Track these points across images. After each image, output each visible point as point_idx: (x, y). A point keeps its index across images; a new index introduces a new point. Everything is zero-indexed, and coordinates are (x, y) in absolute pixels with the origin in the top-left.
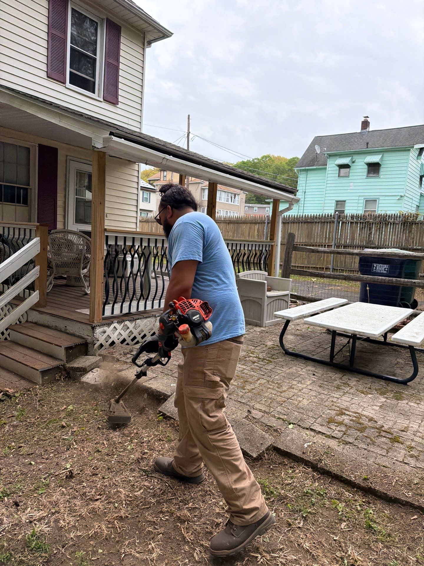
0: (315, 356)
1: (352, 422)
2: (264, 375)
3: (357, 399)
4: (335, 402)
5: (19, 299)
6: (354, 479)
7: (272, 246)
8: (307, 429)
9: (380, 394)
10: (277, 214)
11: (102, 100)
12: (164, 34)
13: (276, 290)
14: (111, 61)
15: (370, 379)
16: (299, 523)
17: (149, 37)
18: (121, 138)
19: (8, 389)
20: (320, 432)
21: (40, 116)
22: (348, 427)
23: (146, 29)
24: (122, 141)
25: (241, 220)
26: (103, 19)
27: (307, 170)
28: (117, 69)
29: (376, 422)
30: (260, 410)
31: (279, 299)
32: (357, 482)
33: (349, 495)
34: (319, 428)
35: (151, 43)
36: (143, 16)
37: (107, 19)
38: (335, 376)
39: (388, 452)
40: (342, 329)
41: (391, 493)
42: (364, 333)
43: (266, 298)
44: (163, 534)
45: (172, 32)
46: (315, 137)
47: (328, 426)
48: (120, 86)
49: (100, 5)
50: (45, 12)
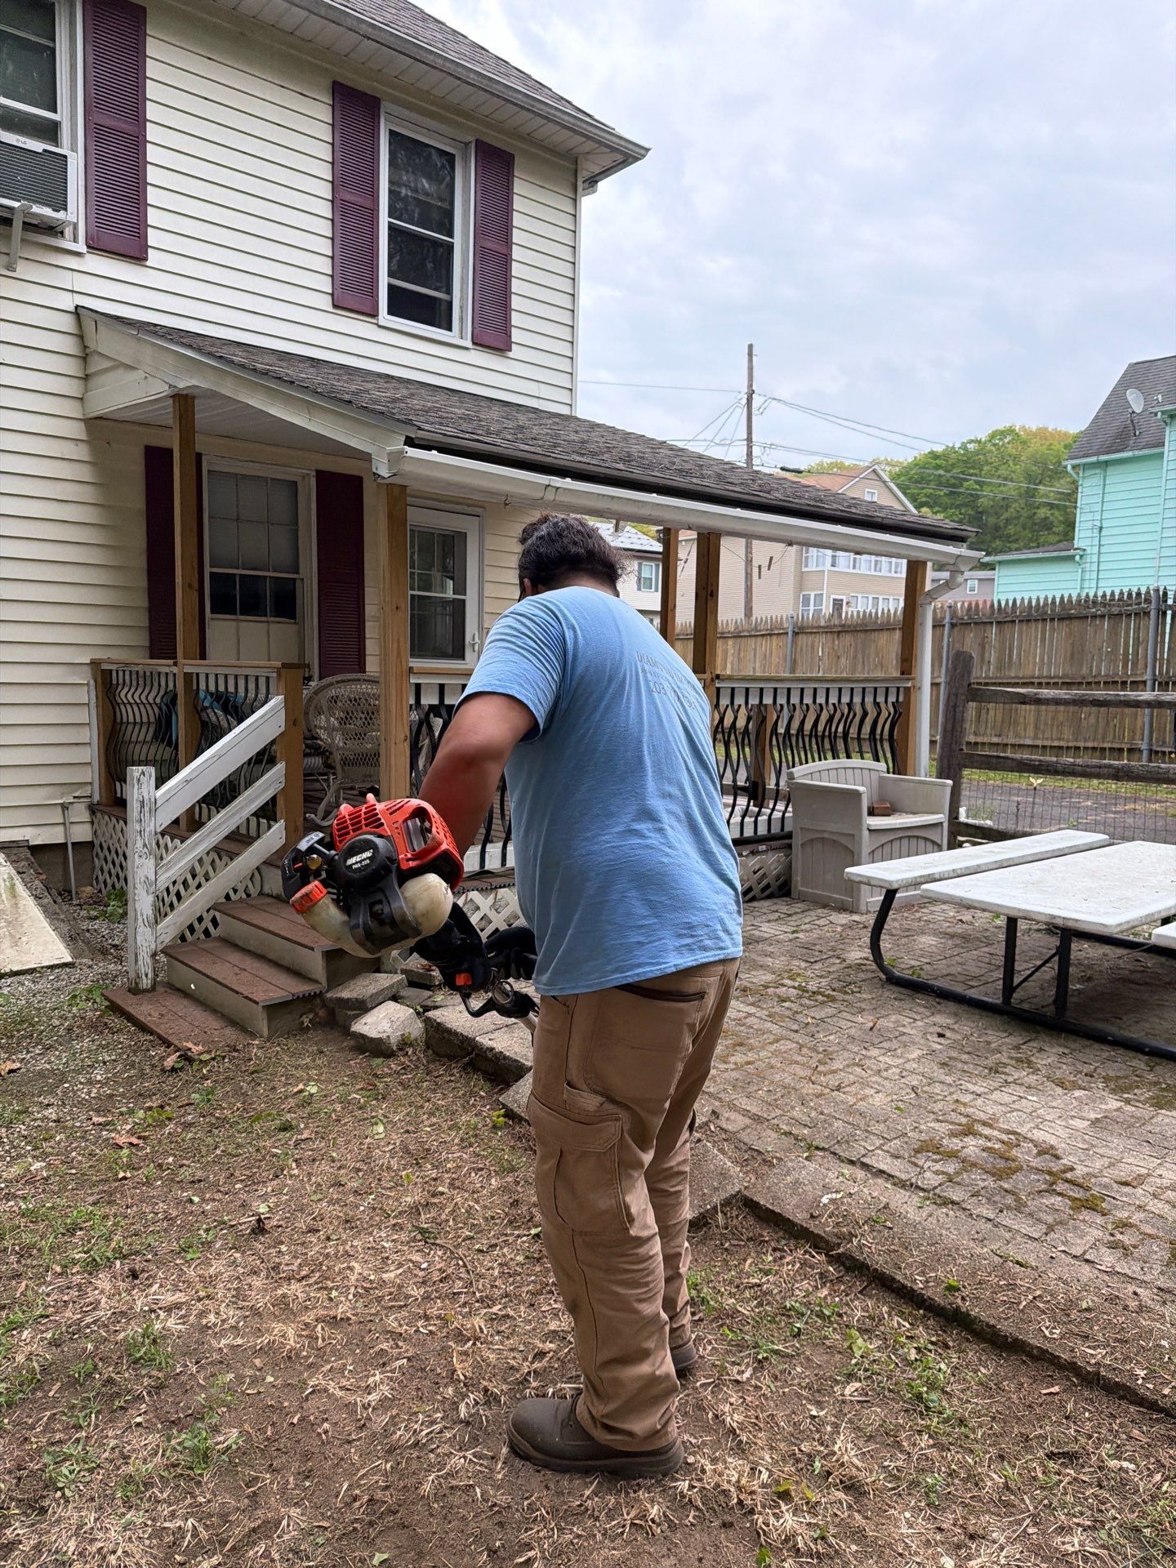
0: (973, 990)
1: (985, 1154)
2: (796, 1031)
3: (1035, 1098)
4: (965, 1105)
5: (239, 839)
6: (921, 1286)
7: (907, 690)
8: (852, 1163)
9: (1113, 1091)
10: (920, 601)
11: (469, 344)
12: (625, 155)
13: (906, 813)
14: (489, 245)
15: (1106, 1052)
16: (741, 1373)
17: (589, 168)
18: (428, 448)
19: (190, 1045)
20: (882, 1172)
22: (968, 1165)
23: (580, 149)
24: (433, 455)
25: (876, 622)
26: (467, 144)
27: (1107, 463)
28: (506, 260)
29: (1058, 1157)
30: (745, 1113)
31: (909, 837)
32: (928, 1293)
33: (899, 1323)
34: (883, 1163)
35: (597, 182)
36: (566, 118)
37: (480, 145)
38: (1001, 1041)
39: (1051, 1228)
41: (1006, 1327)
43: (866, 833)
44: (409, 1359)
45: (647, 146)
46: (1131, 366)
47: (913, 1159)
48: (516, 302)
49: (458, 111)
50: (325, 152)
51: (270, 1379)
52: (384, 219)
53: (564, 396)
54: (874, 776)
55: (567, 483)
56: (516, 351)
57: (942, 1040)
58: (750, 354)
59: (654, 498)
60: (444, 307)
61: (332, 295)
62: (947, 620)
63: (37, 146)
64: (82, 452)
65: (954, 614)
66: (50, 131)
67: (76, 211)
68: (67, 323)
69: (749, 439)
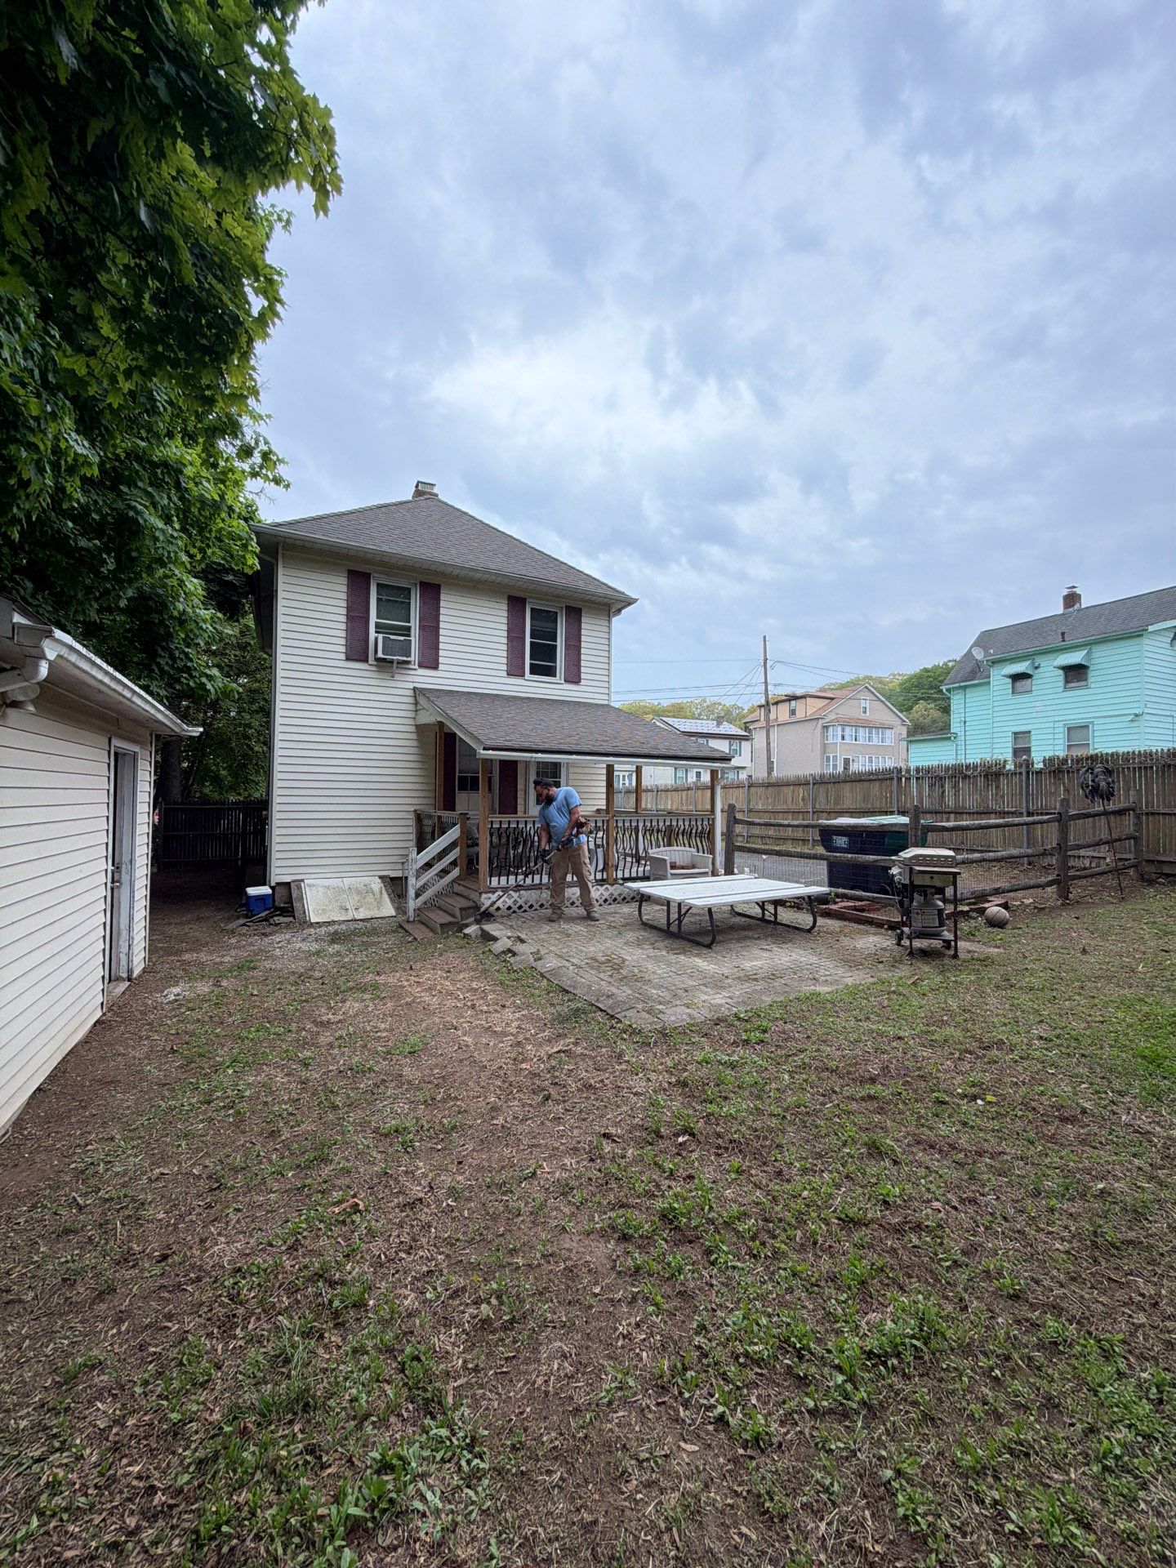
4: (617, 951)
5: (445, 872)
7: (713, 819)
11: (563, 681)
12: (629, 602)
14: (571, 643)
17: (615, 608)
19: (417, 935)
23: (609, 602)
26: (562, 608)
27: (965, 687)
35: (619, 613)
37: (568, 607)
45: (638, 599)
46: (983, 633)
48: (583, 663)
49: (557, 596)
50: (505, 621)
52: (528, 640)
53: (606, 697)
54: (689, 854)
55: (539, 755)
56: (583, 682)
58: (764, 641)
60: (553, 669)
61: (506, 671)
63: (402, 638)
64: (414, 736)
65: (814, 779)
66: (407, 631)
67: (414, 656)
68: (411, 693)
69: (766, 682)
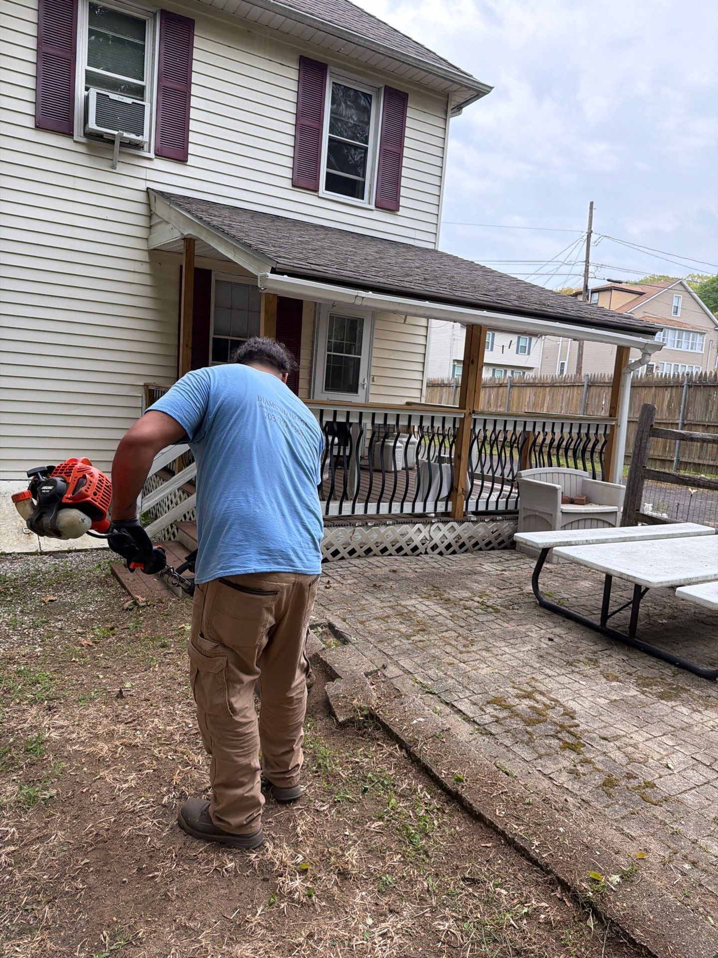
1: (529, 710)
2: (462, 627)
3: (584, 683)
4: (536, 681)
6: (443, 776)
7: (612, 427)
8: (447, 704)
9: (638, 685)
11: (373, 207)
12: (478, 91)
13: (596, 504)
14: (389, 148)
15: (652, 661)
16: (322, 806)
17: (457, 99)
18: (282, 274)
19: (139, 597)
20: (461, 711)
21: (220, 250)
22: (514, 714)
23: (449, 89)
24: (285, 278)
26: (379, 89)
28: (399, 156)
29: (573, 718)
30: (402, 668)
32: (445, 781)
33: (425, 795)
34: (464, 706)
35: (462, 108)
36: (439, 71)
37: (387, 89)
39: (540, 757)
40: (604, 567)
41: (477, 807)
42: (634, 577)
43: (559, 514)
44: (154, 770)
45: (492, 86)
47: (483, 707)
48: (404, 182)
49: (374, 69)
50: (293, 97)
51: (85, 769)
52: (326, 134)
53: (431, 238)
54: (579, 479)
55: (370, 294)
56: (402, 211)
57: (550, 643)
58: (591, 208)
59: (427, 304)
60: (361, 185)
61: (292, 179)
62: (685, 383)
63: (129, 101)
64: (145, 268)
65: (690, 380)
66: (139, 92)
67: (149, 135)
68: (142, 197)
69: (587, 261)
